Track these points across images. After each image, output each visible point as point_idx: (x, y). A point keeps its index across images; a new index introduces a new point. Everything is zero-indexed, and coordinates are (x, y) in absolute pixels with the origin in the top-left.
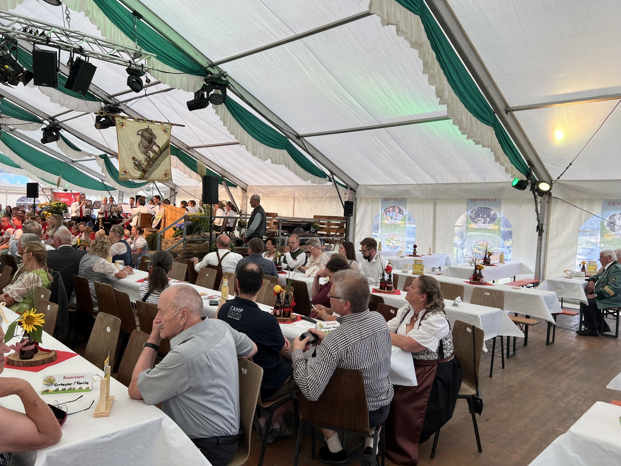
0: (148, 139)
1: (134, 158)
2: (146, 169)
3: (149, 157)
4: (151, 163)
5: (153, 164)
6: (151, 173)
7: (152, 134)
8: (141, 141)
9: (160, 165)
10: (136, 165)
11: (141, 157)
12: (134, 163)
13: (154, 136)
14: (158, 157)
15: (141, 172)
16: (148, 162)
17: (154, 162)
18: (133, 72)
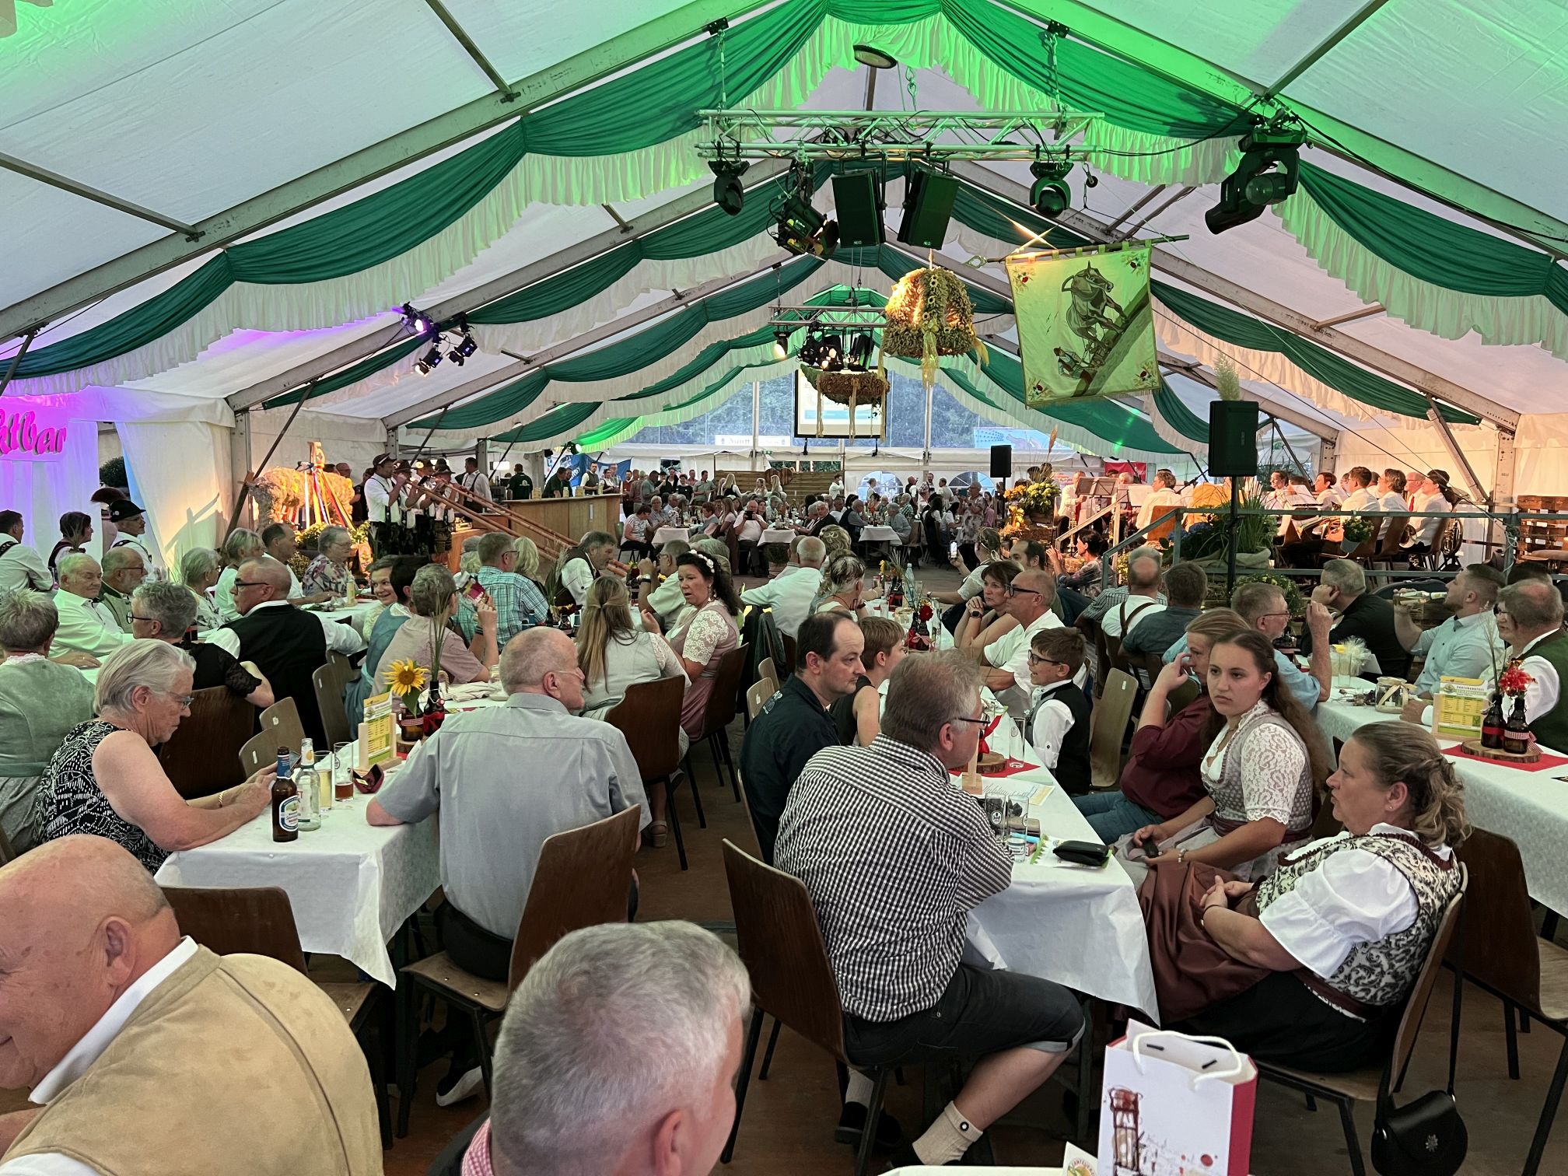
0: (1091, 295)
1: (1057, 351)
2: (1090, 371)
3: (1095, 339)
4: (1102, 354)
5: (1106, 354)
6: (1105, 377)
7: (1099, 280)
8: (1074, 303)
9: (1126, 352)
10: (1065, 366)
11: (1078, 346)
12: (1060, 361)
13: (1106, 282)
14: (1117, 337)
15: (1079, 381)
16: (1095, 352)
17: (1110, 350)
18: (1041, 170)
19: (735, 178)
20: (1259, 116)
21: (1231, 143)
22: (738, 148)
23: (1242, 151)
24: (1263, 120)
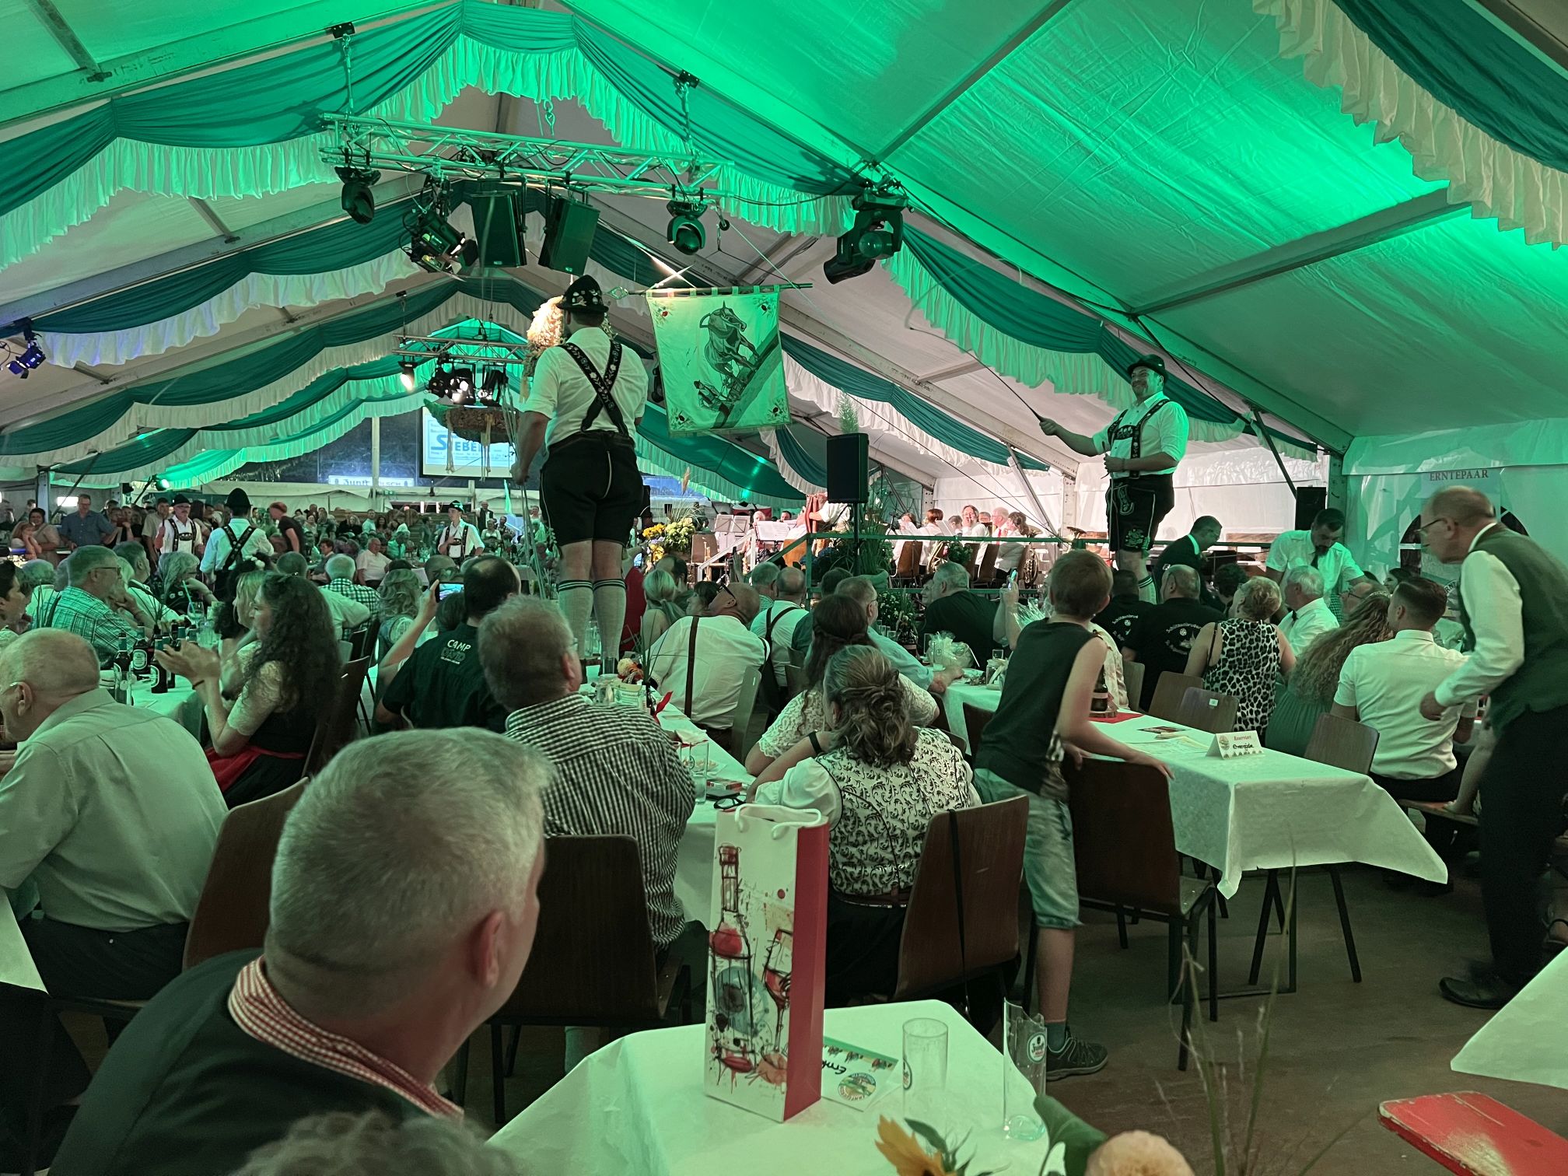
0: (726, 333)
1: (697, 384)
2: (728, 405)
3: (731, 375)
4: (738, 389)
5: (742, 390)
6: (741, 411)
7: (733, 319)
8: (711, 340)
9: (760, 389)
10: (706, 398)
11: (717, 380)
12: (700, 393)
13: (740, 322)
14: (751, 375)
15: (717, 413)
16: (731, 386)
17: (745, 385)
18: (679, 209)
19: (364, 187)
20: (868, 180)
21: (845, 202)
22: (368, 156)
23: (855, 208)
24: (871, 184)
